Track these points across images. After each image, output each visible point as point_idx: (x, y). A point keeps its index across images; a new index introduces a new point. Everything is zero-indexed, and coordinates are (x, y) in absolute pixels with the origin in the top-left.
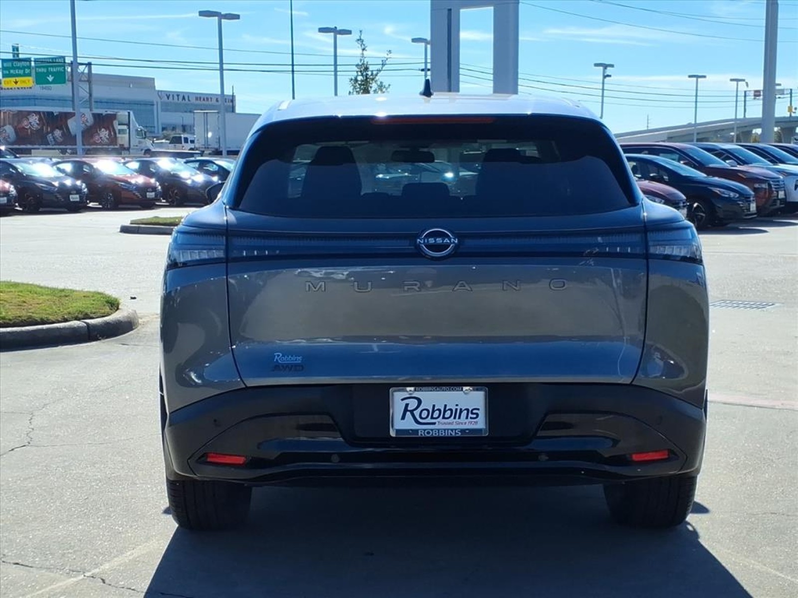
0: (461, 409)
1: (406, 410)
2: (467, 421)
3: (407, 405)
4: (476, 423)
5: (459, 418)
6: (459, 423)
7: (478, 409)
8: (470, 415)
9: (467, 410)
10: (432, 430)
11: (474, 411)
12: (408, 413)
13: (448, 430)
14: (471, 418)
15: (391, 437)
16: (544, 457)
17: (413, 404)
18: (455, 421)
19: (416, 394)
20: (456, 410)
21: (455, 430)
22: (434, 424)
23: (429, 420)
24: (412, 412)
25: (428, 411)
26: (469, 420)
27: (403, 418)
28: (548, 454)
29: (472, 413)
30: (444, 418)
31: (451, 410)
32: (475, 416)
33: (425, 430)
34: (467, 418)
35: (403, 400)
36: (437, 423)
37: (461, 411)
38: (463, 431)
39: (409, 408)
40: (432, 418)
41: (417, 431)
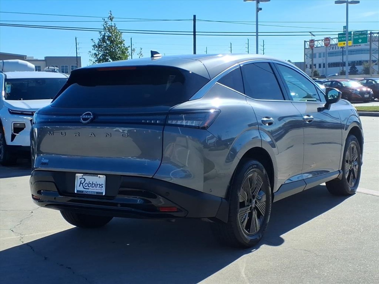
0: (97, 184)
1: (81, 183)
2: (99, 189)
3: (81, 181)
4: (102, 190)
5: (97, 187)
6: (96, 189)
7: (103, 184)
8: (100, 187)
9: (99, 184)
10: (88, 191)
11: (102, 185)
12: (81, 184)
13: (92, 192)
14: (101, 188)
15: (75, 193)
16: (119, 205)
17: (83, 180)
18: (95, 188)
19: (84, 177)
20: (96, 184)
21: (95, 192)
22: (89, 189)
23: (87, 187)
24: (82, 184)
25: (87, 183)
26: (100, 188)
27: (80, 186)
28: (121, 204)
29: (101, 186)
30: (92, 187)
31: (94, 184)
32: (101, 187)
33: (85, 191)
34: (99, 188)
35: (80, 179)
36: (90, 189)
37: (97, 185)
38: (97, 193)
39: (82, 182)
40: (88, 187)
41: (83, 191)
